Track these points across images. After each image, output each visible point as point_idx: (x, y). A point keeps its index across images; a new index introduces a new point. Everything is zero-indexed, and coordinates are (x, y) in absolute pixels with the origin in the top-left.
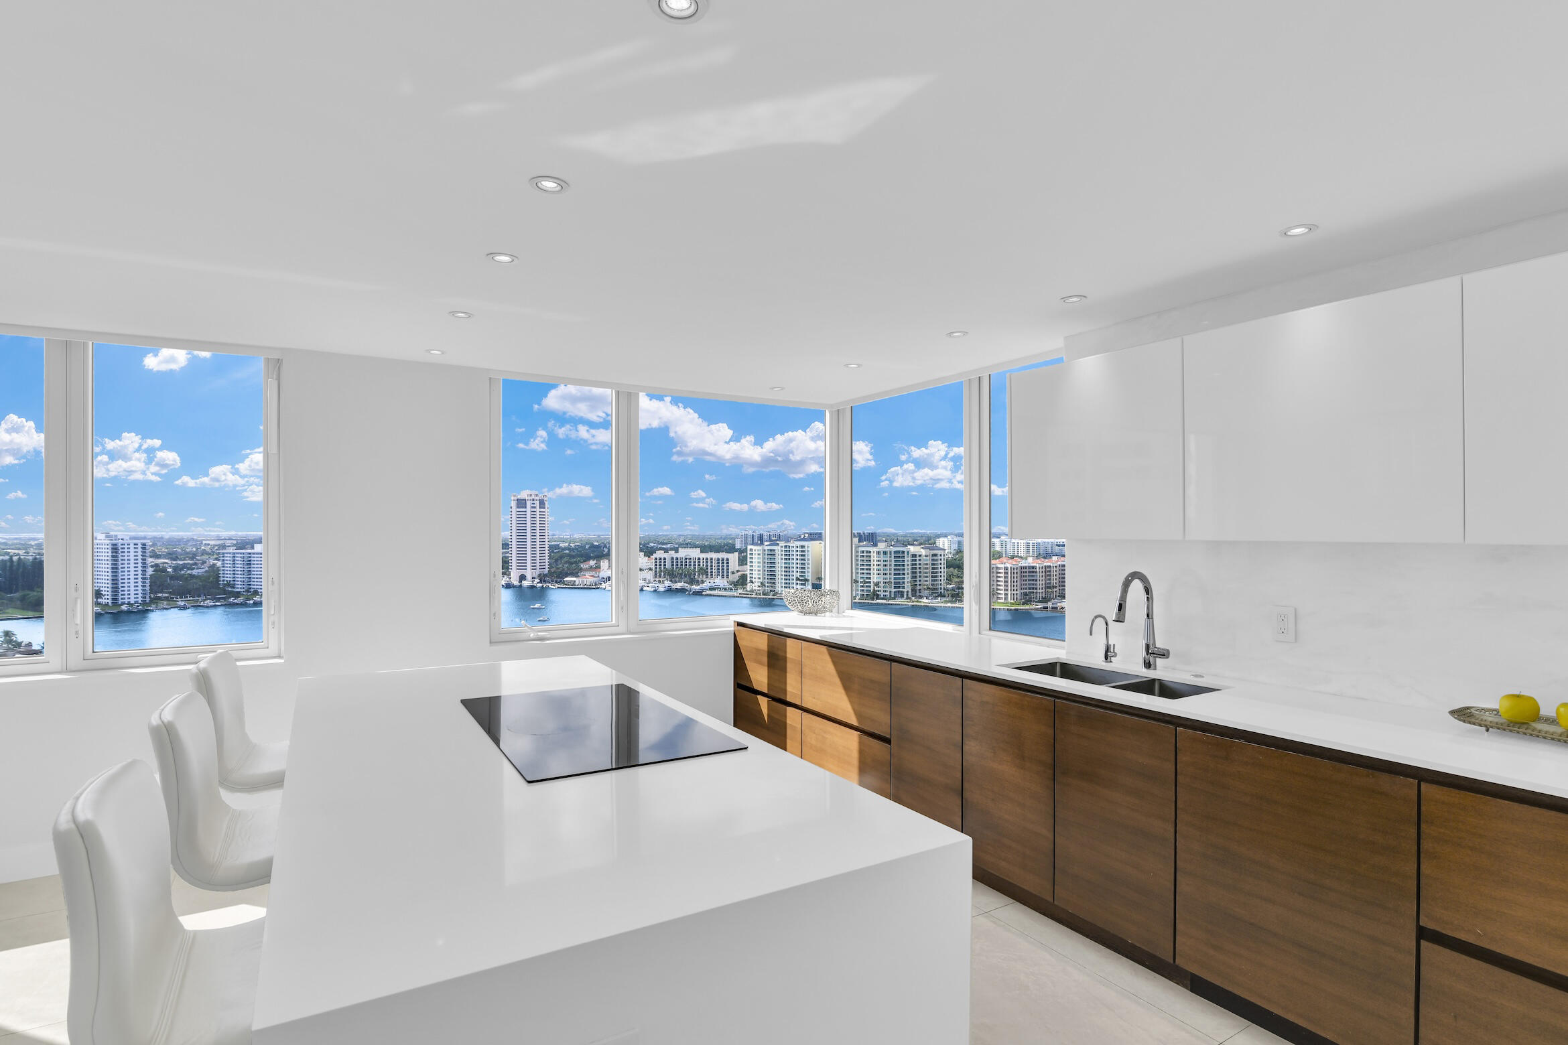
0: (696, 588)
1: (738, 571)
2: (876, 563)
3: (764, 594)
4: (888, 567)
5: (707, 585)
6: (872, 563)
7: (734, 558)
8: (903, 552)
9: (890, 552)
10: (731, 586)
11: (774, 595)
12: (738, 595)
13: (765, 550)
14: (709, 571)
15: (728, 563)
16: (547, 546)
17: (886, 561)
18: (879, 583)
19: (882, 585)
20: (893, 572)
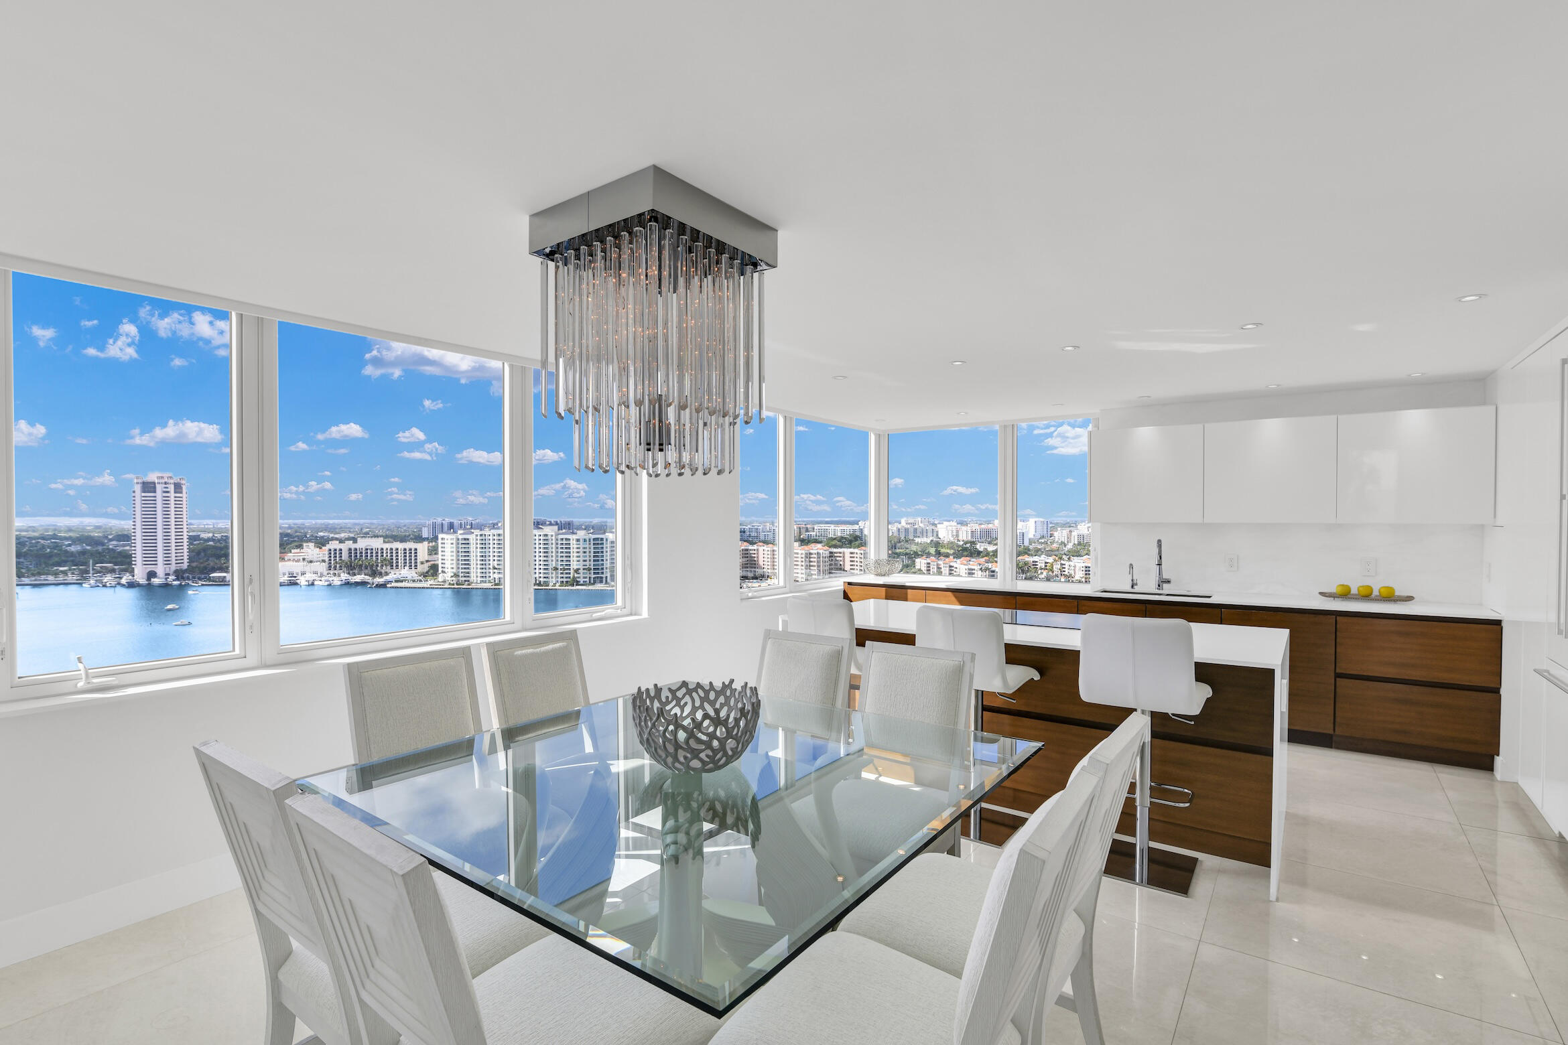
0: (379, 580)
1: (427, 561)
2: (575, 550)
3: (457, 584)
4: (588, 554)
5: (391, 576)
6: (571, 551)
7: (423, 549)
8: (602, 539)
9: (590, 540)
10: (420, 578)
11: (469, 585)
12: (429, 586)
13: (458, 539)
14: (394, 562)
15: (416, 553)
16: (185, 537)
17: (585, 548)
18: (578, 569)
19: (581, 571)
20: (592, 559)
